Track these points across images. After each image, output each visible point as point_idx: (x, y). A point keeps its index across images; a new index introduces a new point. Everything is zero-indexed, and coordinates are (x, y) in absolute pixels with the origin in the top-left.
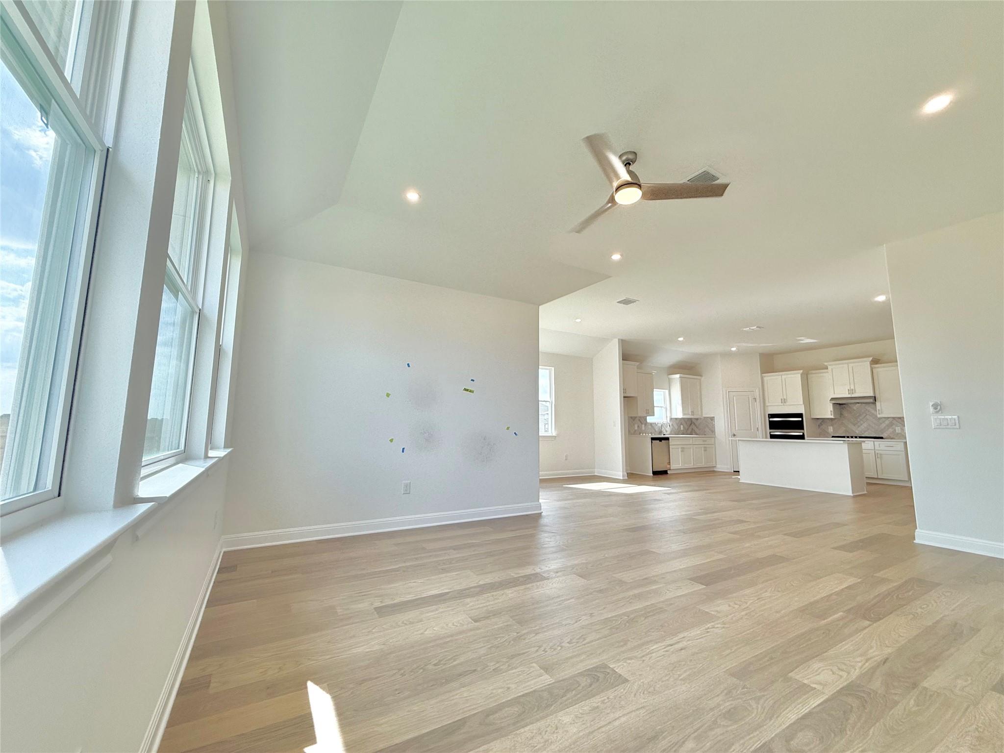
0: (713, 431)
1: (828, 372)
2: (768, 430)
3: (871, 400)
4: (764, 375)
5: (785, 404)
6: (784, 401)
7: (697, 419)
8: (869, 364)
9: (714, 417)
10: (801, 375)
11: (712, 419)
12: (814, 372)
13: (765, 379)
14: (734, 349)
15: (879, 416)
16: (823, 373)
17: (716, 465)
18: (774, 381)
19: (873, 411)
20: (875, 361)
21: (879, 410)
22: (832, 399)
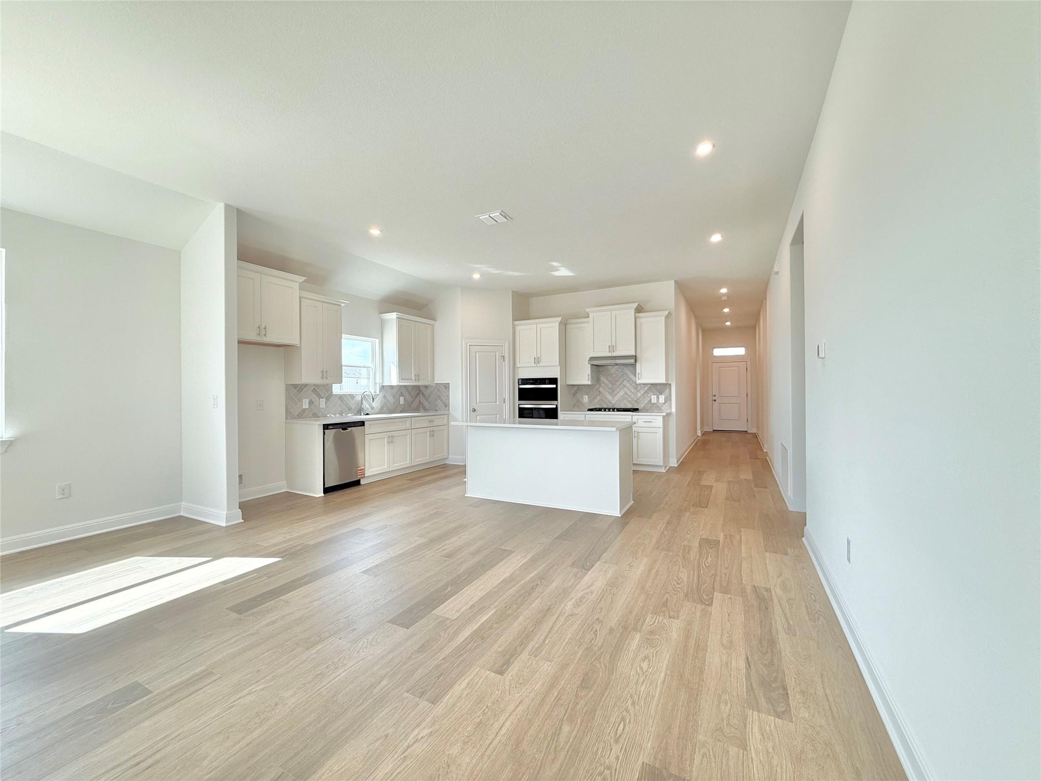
0: (447, 405)
1: (588, 322)
2: (517, 402)
3: (632, 361)
4: (517, 323)
5: (538, 365)
6: (537, 360)
7: (426, 387)
8: (633, 312)
9: (449, 384)
10: (559, 323)
11: (447, 386)
12: (574, 321)
13: (518, 328)
14: (476, 276)
15: (638, 382)
16: (581, 323)
17: (448, 455)
18: (528, 330)
19: (632, 376)
20: (639, 310)
21: (639, 374)
22: (592, 359)
